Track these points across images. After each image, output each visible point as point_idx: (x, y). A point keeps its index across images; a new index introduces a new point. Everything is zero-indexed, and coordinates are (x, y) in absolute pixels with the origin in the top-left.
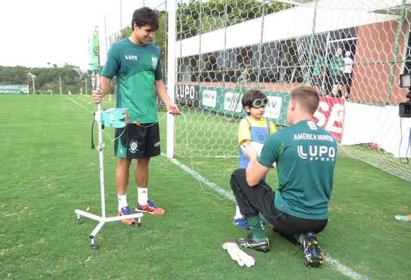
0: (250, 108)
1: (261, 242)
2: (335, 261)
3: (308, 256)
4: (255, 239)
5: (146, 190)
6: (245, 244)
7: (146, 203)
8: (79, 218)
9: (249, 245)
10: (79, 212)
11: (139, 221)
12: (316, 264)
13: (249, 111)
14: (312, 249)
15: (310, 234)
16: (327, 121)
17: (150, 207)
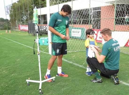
0: (89, 35)
1: (100, 79)
2: (121, 81)
3: (115, 81)
4: (97, 79)
5: (61, 67)
6: (94, 81)
7: (61, 73)
8: (28, 83)
9: (96, 81)
10: (28, 81)
11: (54, 80)
12: (118, 83)
13: (89, 36)
14: (116, 79)
15: (115, 74)
16: (97, 37)
17: (62, 74)
